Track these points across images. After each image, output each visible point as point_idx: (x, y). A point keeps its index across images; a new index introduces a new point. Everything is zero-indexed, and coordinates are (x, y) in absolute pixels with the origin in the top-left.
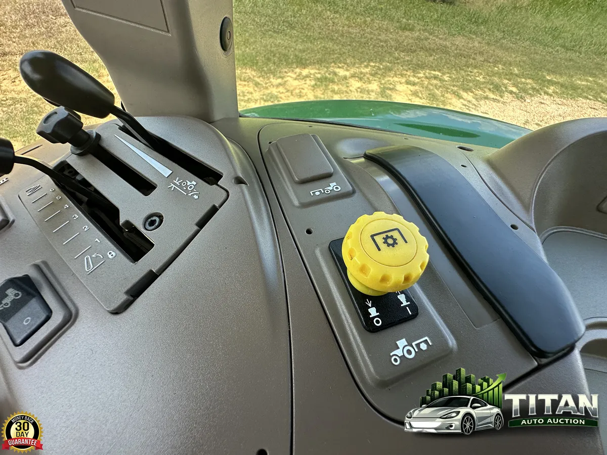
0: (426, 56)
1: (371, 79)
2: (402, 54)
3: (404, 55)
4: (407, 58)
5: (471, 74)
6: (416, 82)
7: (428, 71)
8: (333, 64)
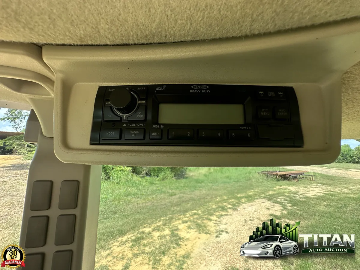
0: (186, 205)
1: (164, 227)
5: (209, 206)
6: (187, 220)
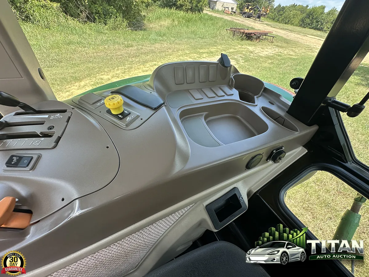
0: (146, 57)
2: (133, 59)
3: (135, 59)
4: (137, 60)
7: (150, 63)
8: (97, 74)
